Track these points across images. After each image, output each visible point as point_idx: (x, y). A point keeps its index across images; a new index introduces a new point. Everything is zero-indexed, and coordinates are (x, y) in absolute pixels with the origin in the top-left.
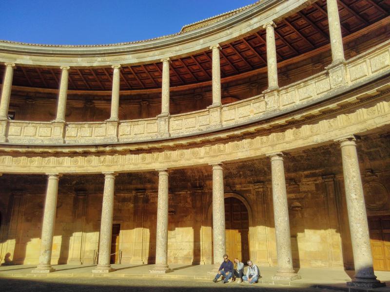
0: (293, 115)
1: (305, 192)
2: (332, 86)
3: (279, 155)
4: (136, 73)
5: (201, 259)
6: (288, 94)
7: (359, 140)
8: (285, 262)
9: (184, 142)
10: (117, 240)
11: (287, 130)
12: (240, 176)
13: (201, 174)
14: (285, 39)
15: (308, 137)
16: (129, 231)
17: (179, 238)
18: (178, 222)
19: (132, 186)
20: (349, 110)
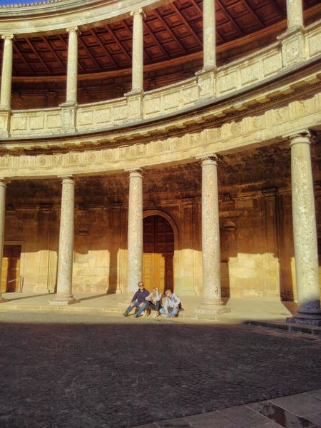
0: (233, 102)
1: (240, 209)
2: (285, 64)
3: (212, 158)
4: (38, 52)
5: (118, 287)
6: (228, 77)
7: (314, 137)
8: (213, 292)
9: (93, 140)
10: (18, 264)
11: (224, 125)
12: (167, 189)
13: (119, 186)
14: (227, 11)
15: (250, 133)
16: (31, 254)
17: (92, 262)
18: (92, 244)
19: (36, 200)
20: (305, 95)
